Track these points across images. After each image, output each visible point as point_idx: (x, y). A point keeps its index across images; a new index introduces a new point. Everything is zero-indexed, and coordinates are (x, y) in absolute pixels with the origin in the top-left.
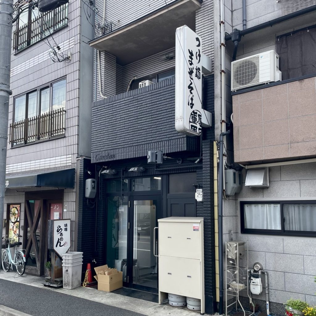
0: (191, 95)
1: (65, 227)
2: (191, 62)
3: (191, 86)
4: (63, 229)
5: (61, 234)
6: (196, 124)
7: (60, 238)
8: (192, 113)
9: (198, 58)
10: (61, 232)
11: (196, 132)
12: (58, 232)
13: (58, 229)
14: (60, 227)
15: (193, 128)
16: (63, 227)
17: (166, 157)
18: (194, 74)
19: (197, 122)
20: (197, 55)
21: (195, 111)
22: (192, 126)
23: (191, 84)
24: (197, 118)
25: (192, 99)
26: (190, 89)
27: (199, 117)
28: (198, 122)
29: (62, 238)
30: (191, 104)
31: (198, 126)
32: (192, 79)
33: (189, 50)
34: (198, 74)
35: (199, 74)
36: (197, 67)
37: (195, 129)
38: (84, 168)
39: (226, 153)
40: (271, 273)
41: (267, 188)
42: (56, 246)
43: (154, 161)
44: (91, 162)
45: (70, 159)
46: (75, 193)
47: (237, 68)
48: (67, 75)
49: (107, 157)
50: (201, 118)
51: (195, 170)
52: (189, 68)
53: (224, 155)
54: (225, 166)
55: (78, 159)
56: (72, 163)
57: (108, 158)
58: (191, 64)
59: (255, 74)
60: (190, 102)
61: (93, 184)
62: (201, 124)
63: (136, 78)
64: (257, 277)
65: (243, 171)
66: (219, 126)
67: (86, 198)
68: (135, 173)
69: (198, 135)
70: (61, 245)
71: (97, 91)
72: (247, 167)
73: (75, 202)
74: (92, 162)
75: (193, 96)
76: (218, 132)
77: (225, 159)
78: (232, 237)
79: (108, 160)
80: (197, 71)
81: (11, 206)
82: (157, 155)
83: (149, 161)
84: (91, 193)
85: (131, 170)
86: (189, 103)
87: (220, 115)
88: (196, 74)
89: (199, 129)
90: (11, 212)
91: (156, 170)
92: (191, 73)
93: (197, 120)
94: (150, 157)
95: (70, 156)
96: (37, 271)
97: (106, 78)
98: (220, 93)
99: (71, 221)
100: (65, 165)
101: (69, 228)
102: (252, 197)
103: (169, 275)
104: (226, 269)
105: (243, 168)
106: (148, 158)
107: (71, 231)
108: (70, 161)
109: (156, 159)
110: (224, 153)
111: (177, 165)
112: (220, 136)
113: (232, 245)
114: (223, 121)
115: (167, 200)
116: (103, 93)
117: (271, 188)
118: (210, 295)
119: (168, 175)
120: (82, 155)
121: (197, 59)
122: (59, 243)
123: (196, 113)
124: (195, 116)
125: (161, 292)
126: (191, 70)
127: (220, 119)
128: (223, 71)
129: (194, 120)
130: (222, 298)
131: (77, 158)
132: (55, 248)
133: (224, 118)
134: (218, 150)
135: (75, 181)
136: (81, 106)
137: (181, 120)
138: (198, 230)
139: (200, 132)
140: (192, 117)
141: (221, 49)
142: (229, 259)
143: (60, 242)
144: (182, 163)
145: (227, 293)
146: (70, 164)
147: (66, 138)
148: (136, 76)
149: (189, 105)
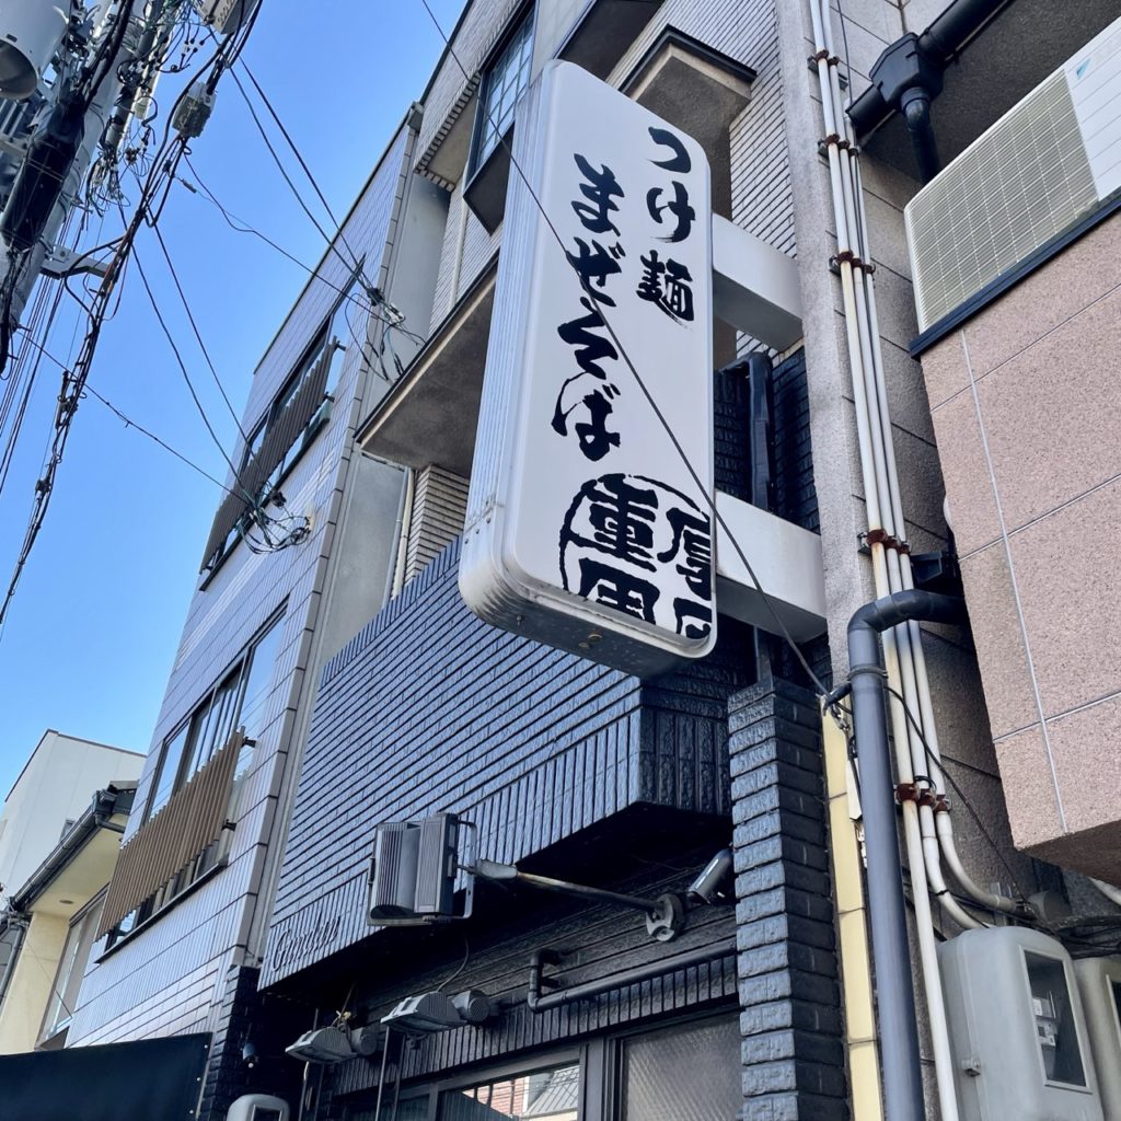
0: (591, 384)
2: (603, 216)
3: (587, 329)
6: (653, 569)
8: (600, 487)
9: (671, 221)
11: (650, 617)
15: (613, 586)
18: (623, 282)
19: (651, 552)
21: (635, 484)
23: (595, 320)
24: (661, 530)
25: (598, 405)
26: (581, 346)
27: (677, 530)
28: (664, 558)
30: (582, 429)
31: (670, 583)
32: (604, 299)
34: (666, 290)
35: (674, 293)
36: (654, 254)
37: (633, 594)
39: (936, 775)
50: (704, 542)
52: (578, 241)
53: (904, 791)
60: (580, 416)
62: (706, 579)
66: (849, 580)
75: (611, 391)
77: (932, 836)
80: (653, 275)
85: (390, 1015)
86: (560, 415)
87: (855, 505)
88: (643, 286)
92: (592, 264)
93: (661, 545)
98: (838, 379)
110: (907, 781)
112: (849, 635)
114: (879, 540)
121: (657, 219)
123: (650, 498)
124: (625, 508)
126: (594, 252)
127: (854, 528)
128: (846, 258)
129: (621, 536)
133: (885, 521)
139: (694, 633)
140: (594, 508)
141: (827, 163)
149: (559, 423)
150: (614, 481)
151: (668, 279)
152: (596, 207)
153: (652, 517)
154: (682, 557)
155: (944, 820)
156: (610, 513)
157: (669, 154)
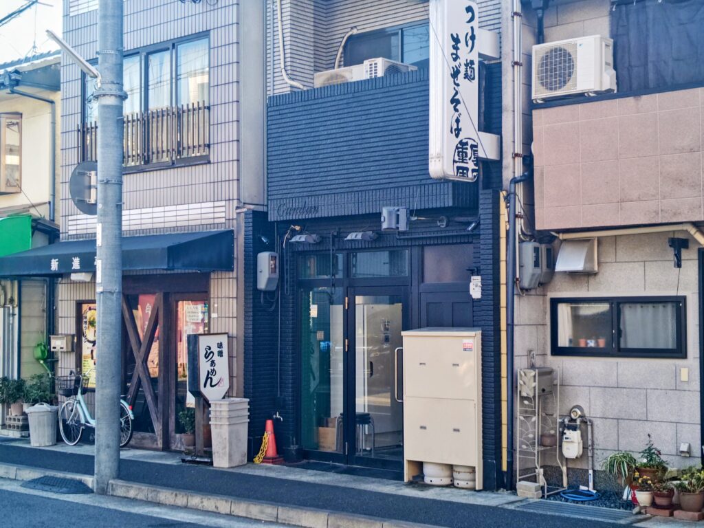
0: (457, 114)
1: (219, 349)
2: (456, 54)
3: (455, 98)
4: (216, 354)
5: (213, 362)
6: (467, 163)
7: (210, 371)
8: (459, 146)
9: (470, 42)
10: (213, 359)
11: (468, 176)
12: (206, 357)
13: (207, 352)
14: (210, 349)
15: (461, 171)
16: (215, 349)
17: (416, 218)
18: (461, 76)
19: (468, 159)
20: (468, 37)
21: (464, 141)
22: (458, 168)
23: (456, 93)
24: (469, 151)
25: (458, 121)
26: (454, 104)
27: (472, 149)
28: (470, 159)
29: (214, 370)
30: (455, 130)
31: (471, 165)
32: (458, 85)
33: (452, 35)
34: (469, 72)
35: (471, 72)
36: (467, 60)
37: (465, 171)
38: (253, 230)
39: (522, 212)
40: (597, 422)
41: (595, 274)
42: (205, 386)
43: (394, 226)
44: (269, 220)
45: (223, 209)
46: (235, 281)
47: (542, 59)
48: (210, 30)
49: (301, 211)
50: (477, 151)
51: (470, 240)
52: (453, 68)
53: (516, 216)
54: (519, 235)
55: (239, 211)
56: (227, 218)
57: (303, 212)
58: (455, 60)
59: (570, 75)
60: (455, 126)
61: (272, 262)
62: (478, 161)
63: (355, 32)
64: (574, 429)
65: (556, 242)
66: (509, 164)
67: (261, 291)
68: (357, 243)
69: (470, 181)
70: (213, 384)
71: (275, 66)
72: (561, 236)
73: (237, 298)
74: (271, 218)
75: (460, 115)
76: (507, 175)
77: (520, 224)
78: (533, 361)
79: (304, 215)
80: (467, 69)
81: (85, 307)
82: (398, 215)
83: (385, 226)
84: (270, 280)
85: (349, 237)
86: (452, 129)
87: (512, 144)
88: (465, 74)
89: (473, 171)
90: (85, 320)
91: (398, 237)
92: (455, 74)
93: (469, 156)
94: (386, 219)
95: (223, 203)
96: (156, 440)
97: (294, 39)
98: (511, 104)
99: (229, 337)
100: (211, 221)
101: (225, 350)
102: (570, 290)
103: (423, 430)
104: (518, 414)
105: (556, 237)
106: (382, 220)
107: (230, 357)
108: (223, 215)
109: (398, 223)
110: (517, 213)
111: (436, 229)
112: (511, 183)
113: (528, 374)
114: (517, 155)
115: (419, 294)
116: (289, 72)
117: (600, 276)
118: (491, 459)
119: (423, 246)
120: (248, 201)
121: (467, 45)
122: (209, 380)
123: (467, 143)
124: (463, 149)
125: (410, 462)
126: (455, 69)
127: (512, 151)
128: (516, 63)
129: (463, 157)
130: (511, 464)
131: (237, 208)
132: (202, 389)
133: (519, 150)
134: (507, 207)
135: (235, 256)
136: (242, 100)
137: (437, 160)
138: (470, 349)
139: (475, 177)
140: (458, 152)
141: (513, 21)
142: (523, 398)
143: (211, 379)
144: (447, 225)
145: (520, 454)
146: (223, 220)
147: (212, 165)
148: (355, 27)
149: (452, 132)
150: (461, 142)
151: (470, 67)
152: (455, 52)
153: (467, 149)
154: (472, 158)
155: (522, 220)
156: (461, 152)
157: (470, 14)
